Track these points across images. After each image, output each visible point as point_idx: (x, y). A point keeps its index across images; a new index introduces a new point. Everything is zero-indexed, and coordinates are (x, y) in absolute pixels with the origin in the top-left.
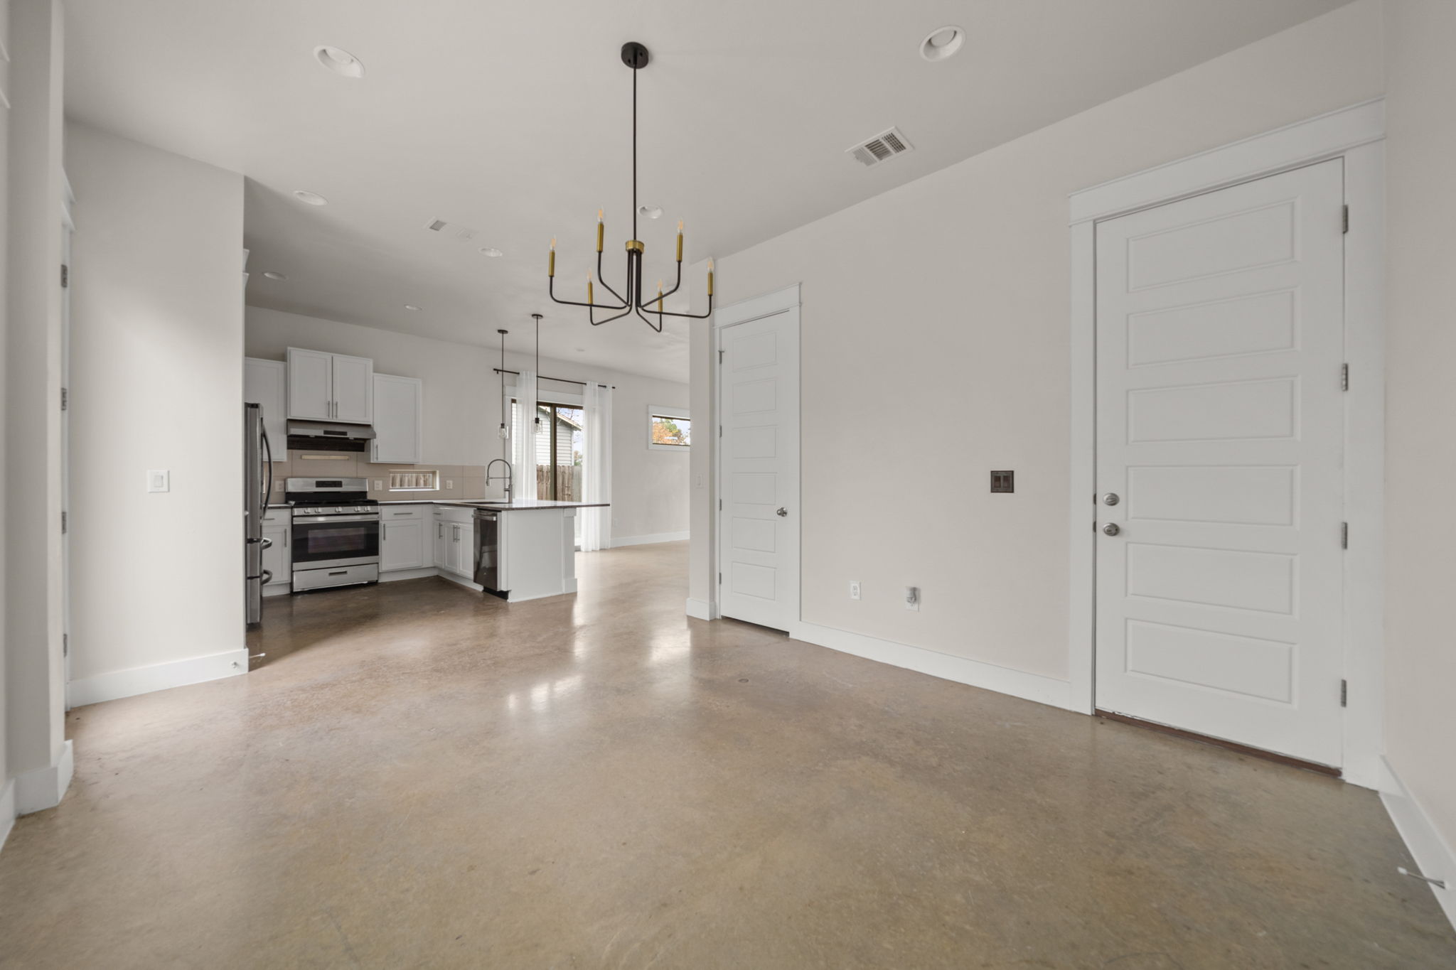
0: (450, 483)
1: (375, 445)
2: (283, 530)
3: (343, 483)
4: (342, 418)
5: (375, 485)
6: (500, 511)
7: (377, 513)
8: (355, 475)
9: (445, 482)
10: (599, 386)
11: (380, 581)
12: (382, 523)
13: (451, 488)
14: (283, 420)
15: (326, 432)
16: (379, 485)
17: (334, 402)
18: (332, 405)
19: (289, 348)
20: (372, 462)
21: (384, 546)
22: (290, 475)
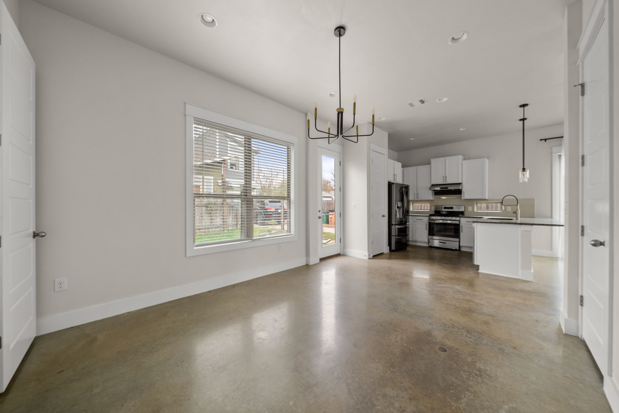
1: (464, 192)
2: (426, 224)
3: (454, 208)
4: (449, 181)
8: (459, 204)
11: (461, 250)
12: (461, 225)
14: (430, 185)
16: (470, 208)
17: (446, 176)
19: (430, 159)
20: (464, 199)
21: (462, 235)
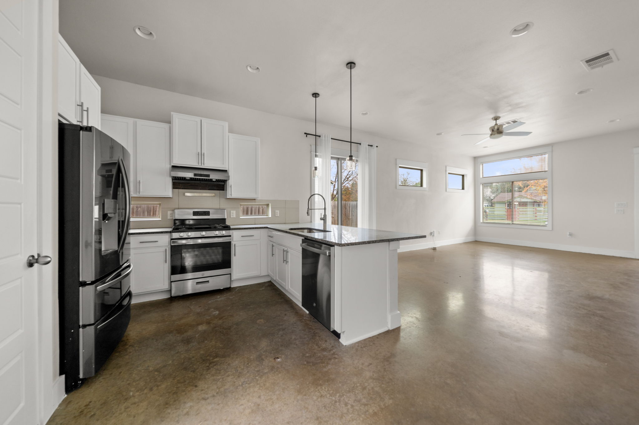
0: (278, 212)
1: (230, 186)
2: (164, 250)
3: (210, 213)
4: (208, 164)
5: (231, 214)
6: (333, 246)
7: (230, 236)
8: (218, 207)
9: (275, 211)
10: (368, 145)
11: (232, 286)
12: (233, 243)
13: (278, 215)
14: (168, 167)
15: (195, 175)
16: (234, 214)
17: (202, 154)
18: (201, 155)
19: (172, 113)
20: (228, 197)
21: (235, 260)
22: (177, 207)
